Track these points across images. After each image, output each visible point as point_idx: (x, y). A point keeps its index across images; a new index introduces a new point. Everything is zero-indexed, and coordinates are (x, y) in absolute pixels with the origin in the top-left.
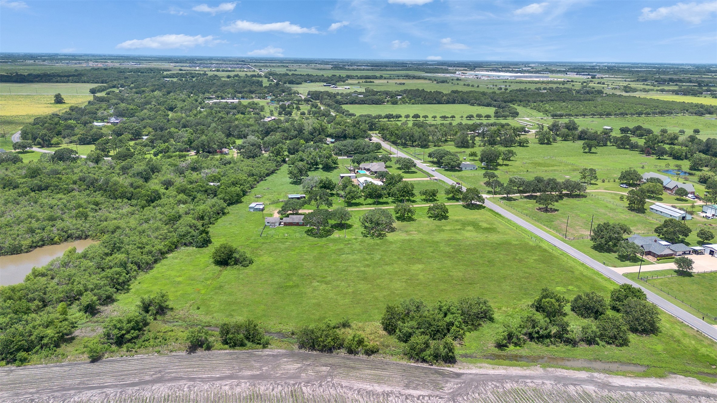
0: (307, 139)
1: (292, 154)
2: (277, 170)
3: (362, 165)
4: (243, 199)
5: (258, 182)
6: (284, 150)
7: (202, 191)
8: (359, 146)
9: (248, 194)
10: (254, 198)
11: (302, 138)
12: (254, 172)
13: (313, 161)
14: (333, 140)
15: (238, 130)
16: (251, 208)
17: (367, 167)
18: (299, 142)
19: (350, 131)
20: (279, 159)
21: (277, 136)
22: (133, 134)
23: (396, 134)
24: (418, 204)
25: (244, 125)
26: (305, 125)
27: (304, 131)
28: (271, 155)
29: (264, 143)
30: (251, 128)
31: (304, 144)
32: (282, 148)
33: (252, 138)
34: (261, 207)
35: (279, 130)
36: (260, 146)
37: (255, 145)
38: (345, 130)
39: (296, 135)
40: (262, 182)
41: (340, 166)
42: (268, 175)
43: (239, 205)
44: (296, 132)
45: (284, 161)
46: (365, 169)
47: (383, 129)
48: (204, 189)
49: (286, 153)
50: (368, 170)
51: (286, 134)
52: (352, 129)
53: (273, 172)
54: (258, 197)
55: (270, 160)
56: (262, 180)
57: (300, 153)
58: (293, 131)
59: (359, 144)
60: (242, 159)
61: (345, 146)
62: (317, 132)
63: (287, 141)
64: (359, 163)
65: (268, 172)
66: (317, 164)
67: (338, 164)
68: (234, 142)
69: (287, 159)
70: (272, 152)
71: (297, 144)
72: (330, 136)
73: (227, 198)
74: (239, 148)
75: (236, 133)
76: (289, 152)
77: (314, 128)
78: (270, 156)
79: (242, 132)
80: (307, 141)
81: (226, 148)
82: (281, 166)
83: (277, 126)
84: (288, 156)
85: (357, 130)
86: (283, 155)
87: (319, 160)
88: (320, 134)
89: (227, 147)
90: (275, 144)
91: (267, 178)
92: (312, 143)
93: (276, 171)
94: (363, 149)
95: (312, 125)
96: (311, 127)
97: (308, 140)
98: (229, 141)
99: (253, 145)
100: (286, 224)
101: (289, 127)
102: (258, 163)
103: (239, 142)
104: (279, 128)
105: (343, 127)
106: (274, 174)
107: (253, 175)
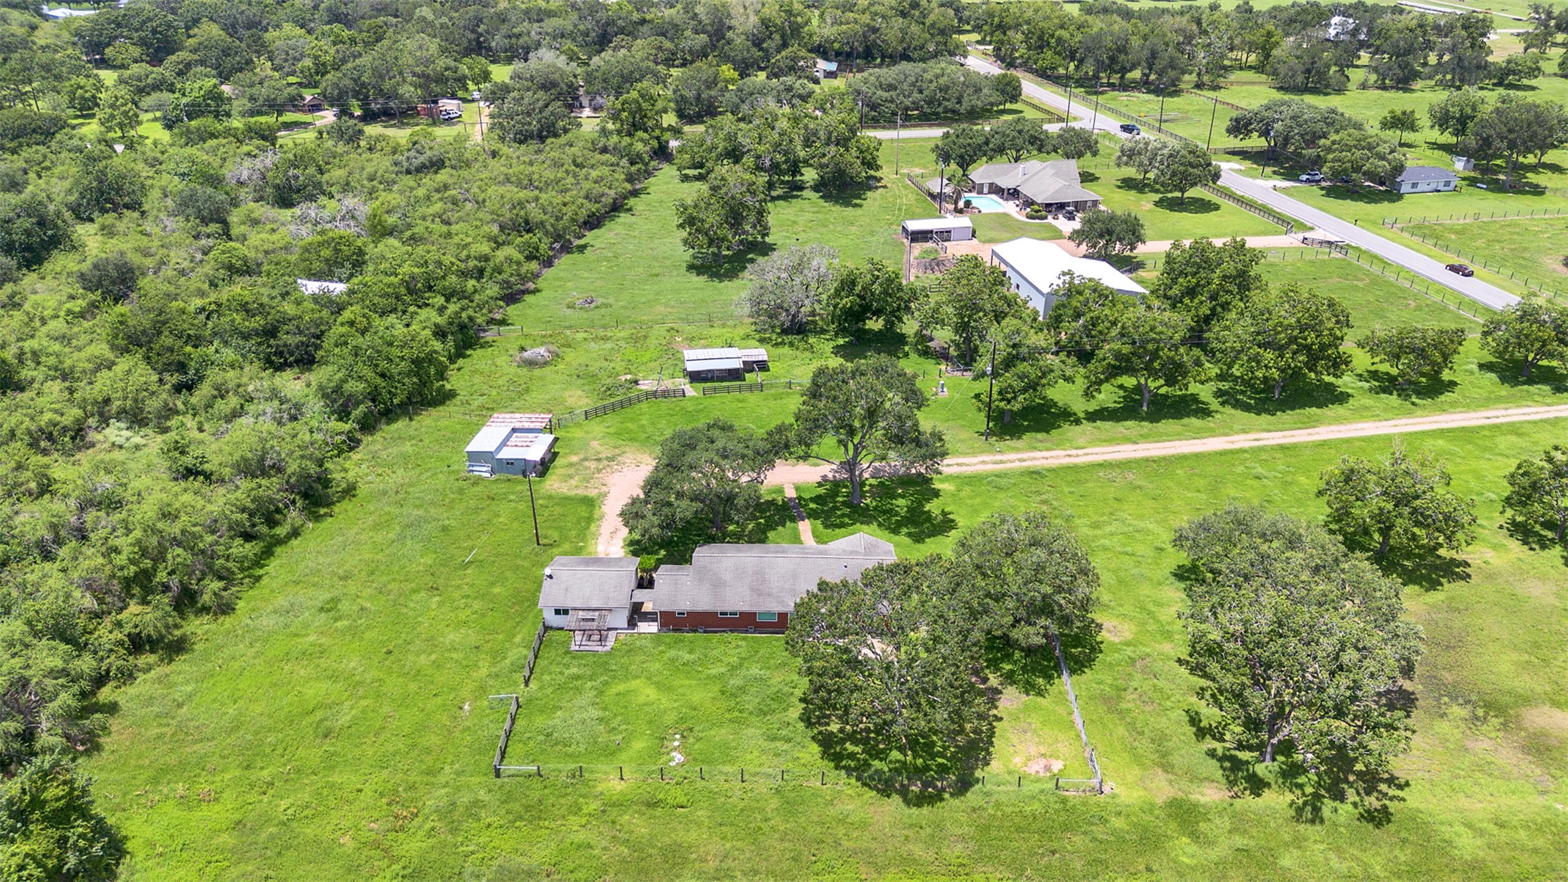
0: (744, 60)
1: (691, 120)
2: (635, 193)
3: (980, 172)
4: (456, 380)
5: (548, 263)
6: (660, 105)
7: (246, 337)
8: (944, 89)
9: (489, 336)
10: (513, 369)
11: (725, 58)
12: (535, 213)
13: (779, 158)
14: (833, 67)
15: (504, 29)
16: (475, 457)
17: (1006, 183)
18: (717, 74)
19: (892, 31)
20: (639, 146)
21: (640, 50)
22: (143, 42)
23: (1060, 40)
24: (1363, 413)
25: (527, 12)
26: (733, 12)
27: (730, 34)
28: (610, 126)
29: (589, 78)
30: (551, 24)
31: (733, 81)
32: (652, 100)
33: (548, 59)
34: (536, 451)
35: (645, 29)
36: (572, 88)
37: (554, 85)
38: (875, 30)
39: (704, 48)
40: (564, 261)
41: (886, 173)
42: (593, 222)
43: (428, 419)
44: (704, 38)
45: (662, 153)
46: (996, 190)
47: (1002, 27)
48: (257, 322)
49: (669, 119)
50: (1014, 194)
51: (668, 44)
52: (899, 22)
53: (617, 207)
54: (531, 363)
55: (604, 150)
56: (567, 248)
57: (727, 121)
58: (688, 33)
59: (942, 81)
60: (496, 146)
61: (891, 87)
62: (777, 37)
63: (674, 72)
64: (965, 162)
65: (594, 207)
66: (795, 169)
67: (878, 168)
68: (486, 76)
69: (674, 144)
70: (615, 117)
71: (712, 83)
72: (822, 51)
73: (355, 387)
74: (497, 95)
75: (497, 41)
76: (681, 115)
77: (765, 23)
78: (604, 132)
79: (518, 36)
80: (744, 68)
81: (453, 96)
82: (649, 174)
83: (636, 16)
84: (677, 132)
85: (915, 29)
86: (658, 125)
87: (802, 154)
88: (785, 45)
89: (460, 94)
90: (628, 79)
91: (590, 237)
92: (762, 75)
93: (632, 202)
94: (959, 102)
95: (757, 12)
96: (754, 20)
97: (747, 67)
98: (464, 69)
99: (547, 85)
100: (673, 622)
101: (677, 21)
102: (557, 164)
103: (501, 73)
104: (643, 22)
105: (866, 18)
106: (624, 218)
107: (528, 227)
